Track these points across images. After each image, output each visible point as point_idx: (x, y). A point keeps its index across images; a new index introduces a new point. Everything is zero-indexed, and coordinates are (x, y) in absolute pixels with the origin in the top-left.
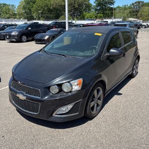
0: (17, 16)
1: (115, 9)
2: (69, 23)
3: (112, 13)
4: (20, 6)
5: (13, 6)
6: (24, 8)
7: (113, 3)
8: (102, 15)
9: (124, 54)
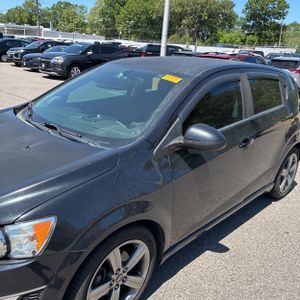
0: (88, 29)
1: (285, 28)
2: (168, 47)
3: (277, 36)
4: (95, 9)
5: (82, 7)
6: (103, 14)
7: (282, 15)
8: (255, 38)
9: (246, 141)
